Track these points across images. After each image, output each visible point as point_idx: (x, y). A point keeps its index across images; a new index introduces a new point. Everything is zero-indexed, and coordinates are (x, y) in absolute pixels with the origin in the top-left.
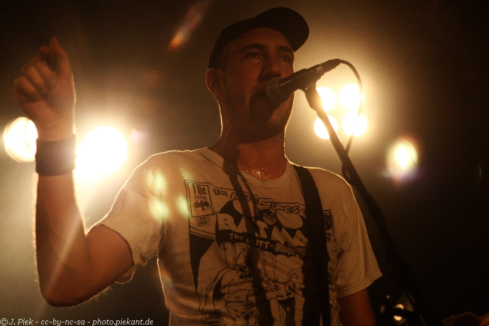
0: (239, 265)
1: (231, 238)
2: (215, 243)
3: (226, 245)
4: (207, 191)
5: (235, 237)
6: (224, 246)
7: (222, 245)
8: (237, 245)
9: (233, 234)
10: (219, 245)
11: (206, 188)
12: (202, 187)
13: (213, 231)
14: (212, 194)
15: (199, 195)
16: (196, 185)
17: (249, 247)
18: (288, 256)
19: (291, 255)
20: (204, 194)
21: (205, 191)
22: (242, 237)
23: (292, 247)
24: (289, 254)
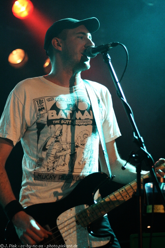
0: (56, 136)
1: (54, 123)
2: (46, 126)
3: (51, 126)
4: (44, 101)
5: (56, 123)
6: (50, 127)
7: (49, 126)
9: (54, 121)
10: (48, 127)
11: (43, 99)
13: (46, 120)
14: (46, 101)
15: (40, 105)
16: (38, 100)
17: (61, 126)
18: (79, 126)
19: (81, 125)
20: (43, 103)
21: (43, 101)
22: (59, 121)
23: (82, 120)
24: (80, 125)
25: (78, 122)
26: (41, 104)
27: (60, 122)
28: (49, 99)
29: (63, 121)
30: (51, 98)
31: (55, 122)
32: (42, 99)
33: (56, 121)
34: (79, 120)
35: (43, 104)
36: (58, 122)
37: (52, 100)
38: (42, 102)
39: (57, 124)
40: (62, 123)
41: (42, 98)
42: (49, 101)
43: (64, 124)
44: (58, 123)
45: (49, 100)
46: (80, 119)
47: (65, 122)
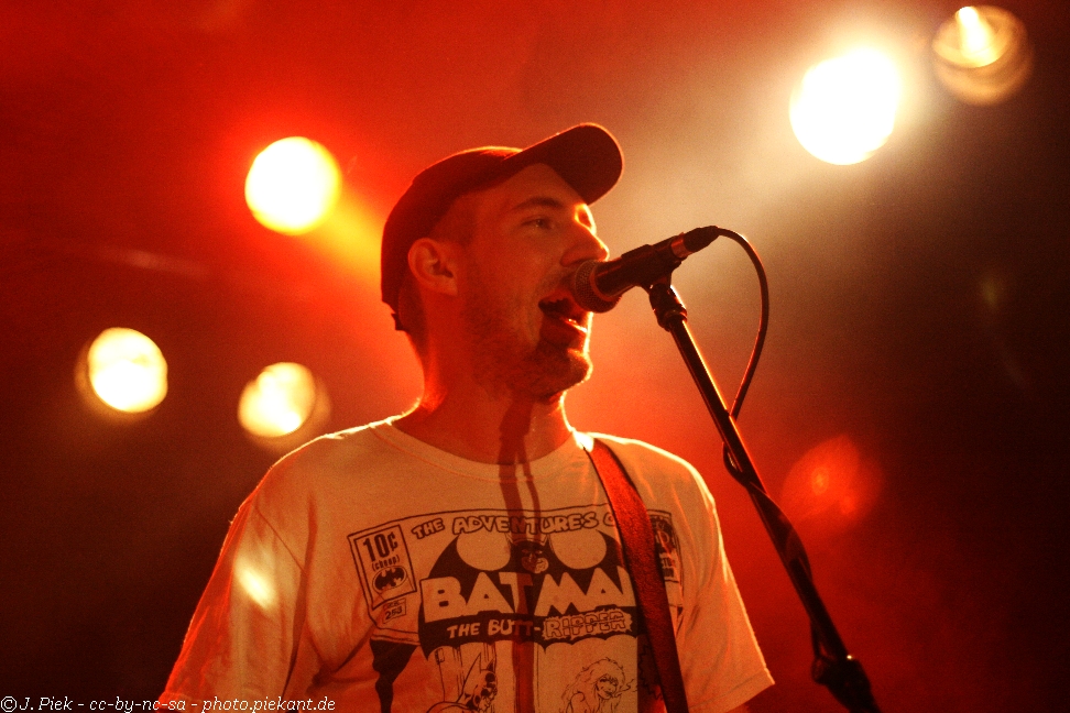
0: (467, 695)
1: (452, 636)
2: (418, 652)
3: (440, 654)
4: (398, 539)
5: (460, 634)
6: (437, 657)
7: (432, 655)
8: (465, 648)
9: (455, 627)
10: (427, 656)
11: (396, 531)
12: (386, 534)
13: (416, 627)
14: (411, 539)
15: (382, 560)
16: (372, 538)
17: (490, 647)
18: (572, 643)
19: (578, 639)
20: (393, 548)
21: (394, 541)
22: (478, 624)
23: (584, 613)
24: (573, 637)
25: (565, 628)
26: (387, 553)
27: (483, 629)
28: (422, 526)
29: (496, 626)
30: (432, 522)
31: (456, 632)
32: (392, 530)
33: (462, 626)
34: (569, 617)
35: (397, 550)
36: (473, 629)
37: (436, 531)
38: (390, 541)
39: (469, 639)
40: (491, 632)
41: (387, 526)
42: (421, 535)
43: (499, 637)
44: (473, 634)
45: (422, 531)
46: (572, 610)
47: (506, 627)
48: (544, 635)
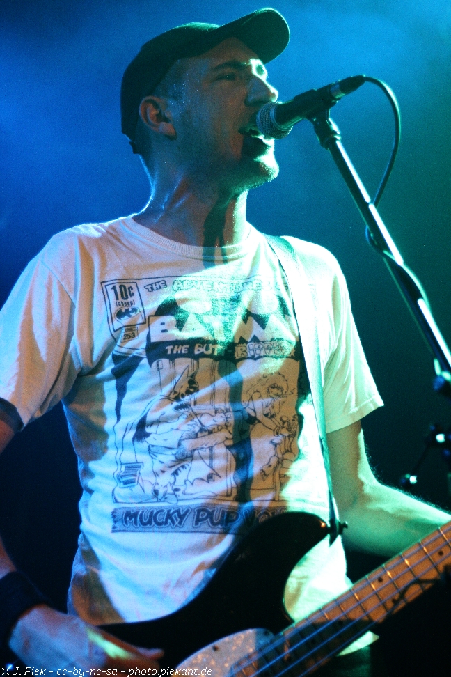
1: (169, 352)
2: (145, 361)
3: (160, 363)
4: (135, 290)
5: (175, 352)
6: (158, 365)
7: (154, 364)
8: (177, 360)
9: (171, 347)
10: (150, 363)
11: (134, 286)
12: (127, 286)
13: (144, 346)
14: (143, 291)
15: (124, 301)
16: (117, 286)
17: (195, 362)
18: (255, 359)
19: (260, 357)
20: (131, 296)
21: (132, 291)
22: (187, 346)
23: (264, 342)
24: (256, 356)
25: (250, 350)
26: (127, 298)
27: (191, 349)
28: (152, 285)
29: (200, 349)
30: (159, 282)
31: (172, 350)
32: (131, 284)
33: (176, 347)
34: (253, 343)
35: (133, 298)
36: (184, 350)
37: (160, 288)
38: (130, 292)
39: (181, 355)
40: (196, 352)
41: (129, 281)
42: (150, 290)
43: (202, 355)
44: (183, 352)
45: (152, 288)
46: (255, 339)
47: (207, 349)
48: (236, 355)
